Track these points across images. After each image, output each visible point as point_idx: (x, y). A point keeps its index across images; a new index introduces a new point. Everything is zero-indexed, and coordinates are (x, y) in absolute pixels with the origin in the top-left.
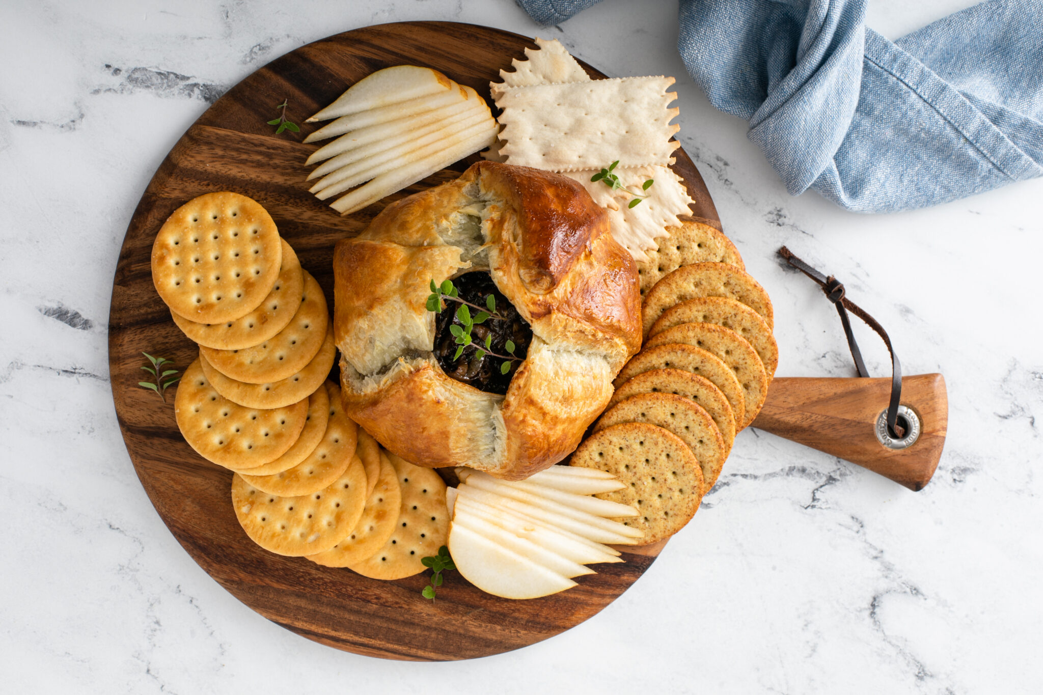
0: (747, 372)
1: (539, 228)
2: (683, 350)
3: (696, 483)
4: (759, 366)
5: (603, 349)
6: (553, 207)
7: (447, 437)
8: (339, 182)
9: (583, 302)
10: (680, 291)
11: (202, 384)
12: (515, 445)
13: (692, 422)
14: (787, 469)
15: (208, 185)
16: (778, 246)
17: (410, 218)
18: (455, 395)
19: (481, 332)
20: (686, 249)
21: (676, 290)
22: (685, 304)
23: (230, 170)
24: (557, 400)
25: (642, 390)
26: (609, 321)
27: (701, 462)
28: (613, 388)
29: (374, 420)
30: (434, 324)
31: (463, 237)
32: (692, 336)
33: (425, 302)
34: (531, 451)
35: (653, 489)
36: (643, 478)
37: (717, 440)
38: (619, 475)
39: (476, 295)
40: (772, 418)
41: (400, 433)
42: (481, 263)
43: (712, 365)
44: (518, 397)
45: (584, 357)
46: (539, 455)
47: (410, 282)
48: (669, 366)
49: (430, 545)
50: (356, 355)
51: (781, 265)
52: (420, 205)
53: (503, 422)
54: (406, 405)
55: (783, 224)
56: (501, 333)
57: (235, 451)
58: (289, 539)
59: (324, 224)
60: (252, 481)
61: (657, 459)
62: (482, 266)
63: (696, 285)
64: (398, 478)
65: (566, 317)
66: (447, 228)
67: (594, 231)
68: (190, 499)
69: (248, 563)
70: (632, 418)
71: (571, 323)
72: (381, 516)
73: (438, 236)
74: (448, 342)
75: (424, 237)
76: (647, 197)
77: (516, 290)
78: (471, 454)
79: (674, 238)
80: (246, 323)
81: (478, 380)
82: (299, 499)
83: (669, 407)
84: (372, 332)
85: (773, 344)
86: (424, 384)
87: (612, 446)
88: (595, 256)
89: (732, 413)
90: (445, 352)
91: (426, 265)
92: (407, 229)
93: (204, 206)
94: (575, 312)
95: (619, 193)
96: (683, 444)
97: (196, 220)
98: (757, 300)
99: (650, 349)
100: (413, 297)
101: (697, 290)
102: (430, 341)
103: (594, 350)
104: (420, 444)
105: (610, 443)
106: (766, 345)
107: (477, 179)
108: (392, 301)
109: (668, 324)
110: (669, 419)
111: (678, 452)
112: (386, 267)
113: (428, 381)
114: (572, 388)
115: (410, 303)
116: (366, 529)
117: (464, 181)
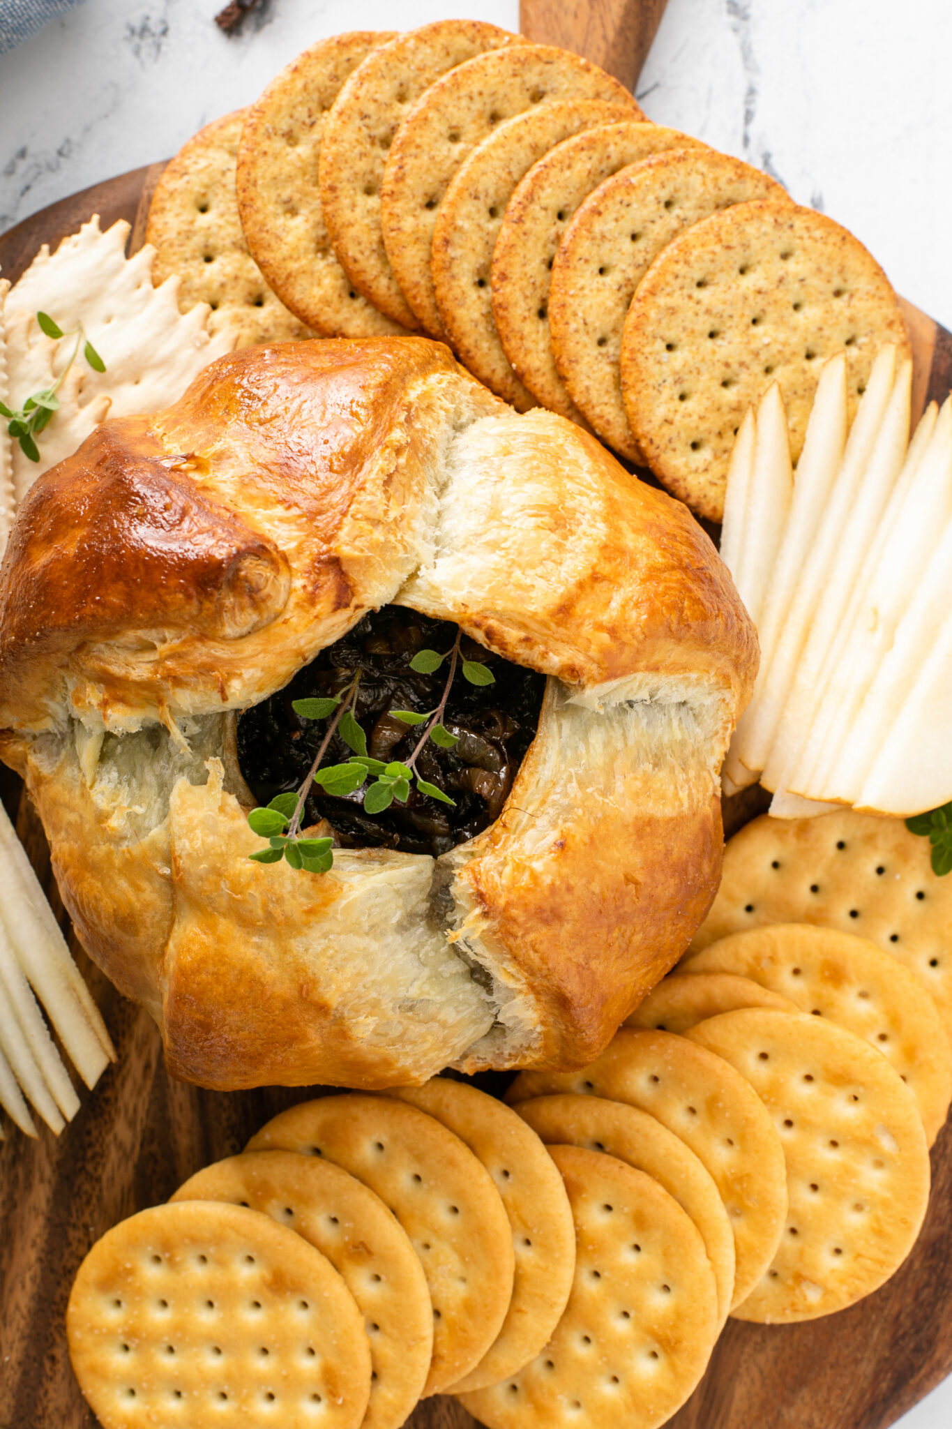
0: (501, 93)
1: (120, 586)
2: (447, 242)
3: (768, 218)
4: (489, 63)
5: (435, 429)
6: (71, 550)
7: (650, 822)
8: (38, 1065)
9: (314, 477)
10: (306, 251)
11: (514, 1388)
12: (671, 652)
13: (622, 223)
14: (732, 19)
15: (53, 1359)
16: (214, 34)
17: (107, 904)
18: (543, 802)
19: (388, 735)
20: (212, 241)
21: (304, 262)
22: (337, 238)
23: (17, 1307)
24: (559, 546)
25: (542, 345)
26: (362, 412)
27: (717, 207)
28: (535, 410)
29: (604, 1000)
30: (364, 852)
31: (150, 778)
32: (415, 221)
33: (310, 874)
34: (687, 613)
35: (780, 322)
36: (755, 345)
37: (665, 164)
38: (745, 404)
39: (300, 746)
40: (614, 46)
41: (638, 938)
42: (215, 732)
43: (484, 173)
44: (551, 643)
45: (455, 477)
46: (699, 594)
47: (260, 912)
48: (486, 278)
49: (903, 854)
50: (445, 1041)
51: (258, 27)
52: (78, 879)
53: (614, 683)
54: (568, 926)
55: (163, 22)
56: (392, 685)
57: (675, 1327)
58: (888, 1195)
59: (145, 1095)
60: (746, 1283)
61: (708, 312)
62: (222, 731)
63: (293, 211)
64: (745, 929)
65: (348, 520)
66: (129, 815)
67: (141, 449)
68: (784, 1411)
69: (934, 1278)
70: (609, 369)
71: (364, 508)
72: (834, 974)
73: (146, 840)
74: (414, 816)
75: (150, 874)
76: (81, 329)
77: (278, 647)
78: (692, 762)
79: (184, 269)
80: (369, 1290)
81: (508, 743)
82: (792, 1168)
83: (586, 278)
84: (387, 1005)
85: (436, 30)
86: (514, 881)
87: (677, 418)
88: (201, 447)
89: (601, 127)
90: (439, 823)
91: (217, 872)
92: (132, 915)
93: (100, 1373)
94: (335, 498)
95: (68, 393)
96: (673, 245)
97: (132, 1392)
98: (331, 67)
99: (443, 324)
100: (295, 906)
101: (304, 211)
102: (408, 863)
103: (439, 454)
104: (667, 888)
105: (668, 422)
106: (438, 47)
107: (22, 737)
108: (308, 958)
109: (384, 281)
110: (613, 279)
111: (692, 258)
112: (223, 969)
113: (508, 870)
114: (530, 507)
115: (310, 912)
116: (864, 1008)
117: (28, 769)
